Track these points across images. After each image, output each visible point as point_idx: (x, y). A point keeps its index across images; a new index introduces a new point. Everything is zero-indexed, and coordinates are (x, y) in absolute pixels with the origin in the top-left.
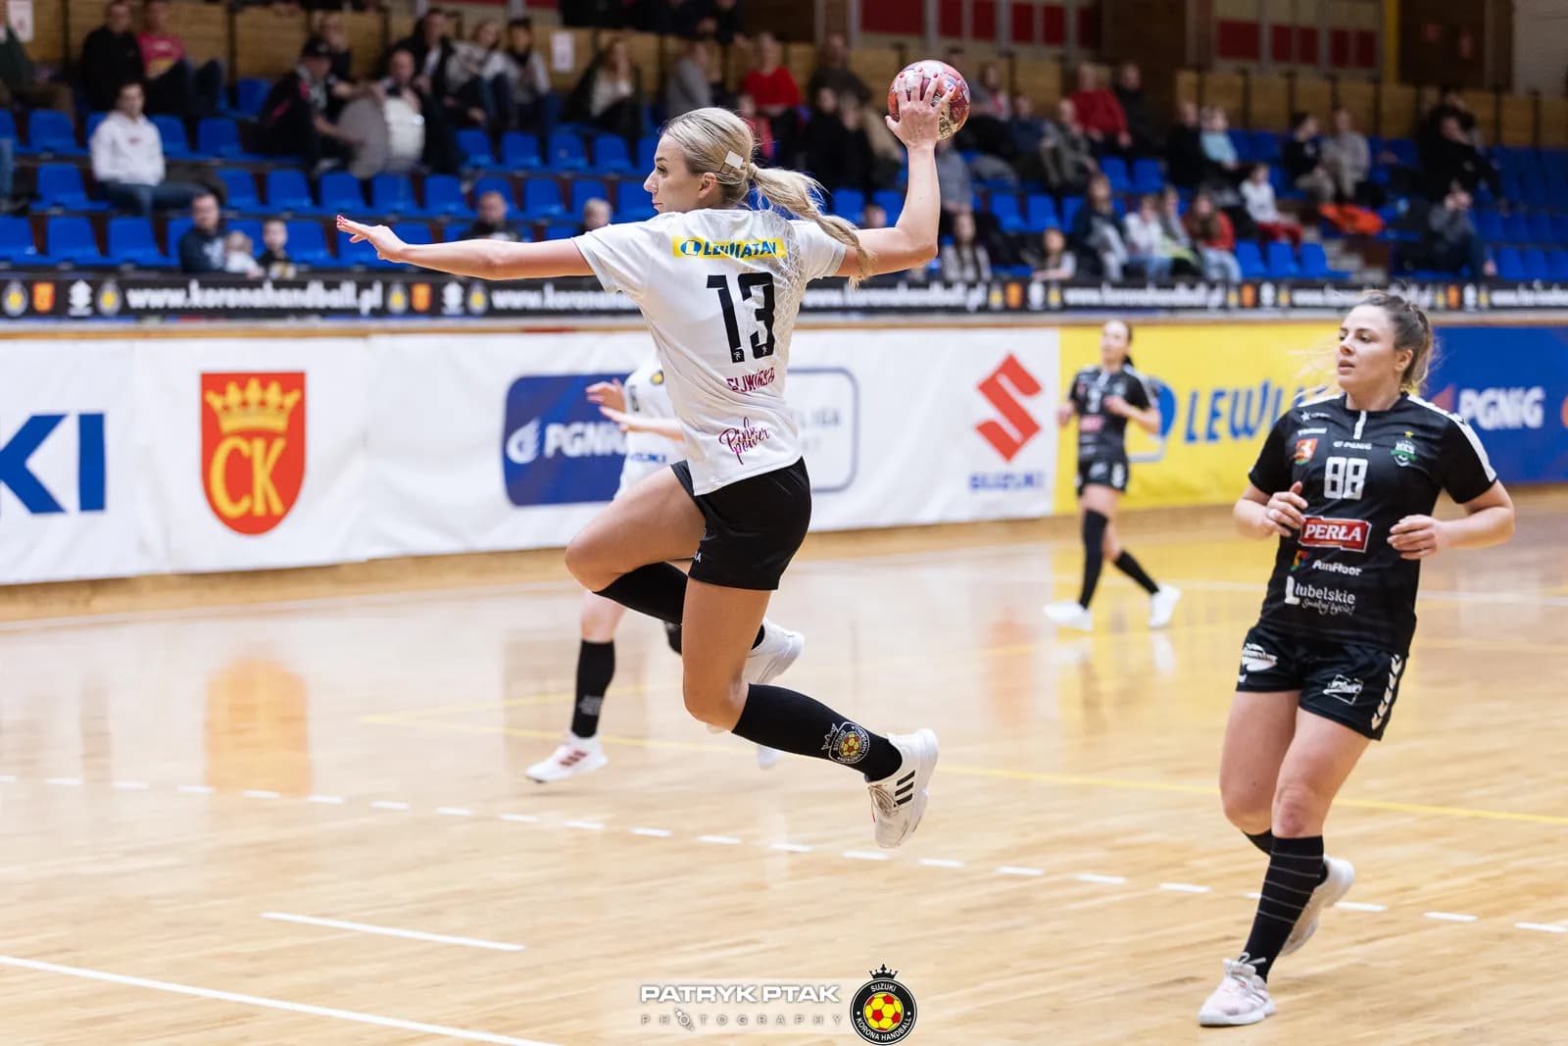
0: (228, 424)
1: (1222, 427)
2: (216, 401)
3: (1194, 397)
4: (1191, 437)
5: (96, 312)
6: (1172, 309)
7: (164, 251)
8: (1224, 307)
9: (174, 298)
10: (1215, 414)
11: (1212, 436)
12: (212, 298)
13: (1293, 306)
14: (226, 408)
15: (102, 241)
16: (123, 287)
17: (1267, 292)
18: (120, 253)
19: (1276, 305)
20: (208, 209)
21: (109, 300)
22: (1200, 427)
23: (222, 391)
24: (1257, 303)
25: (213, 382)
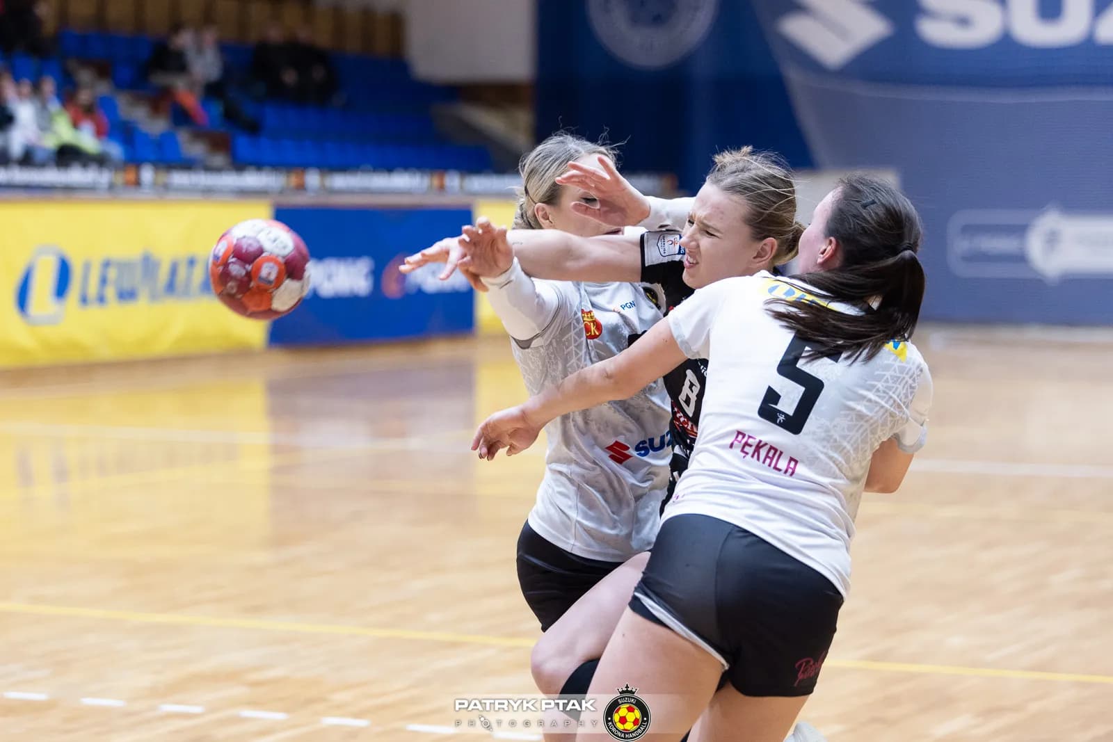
1: (110, 292)
3: (87, 267)
4: (84, 300)
6: (69, 189)
8: (111, 187)
10: (104, 281)
11: (101, 299)
13: (167, 187)
17: (147, 174)
19: (154, 184)
22: (93, 289)
24: (137, 183)
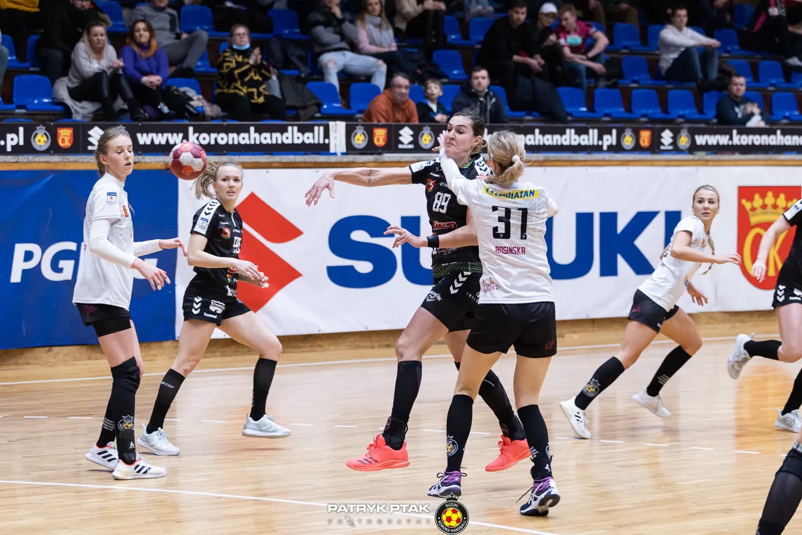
0: (754, 220)
2: (748, 205)
5: (676, 149)
7: (701, 111)
9: (724, 140)
12: (745, 140)
14: (753, 209)
15: (664, 105)
16: (692, 133)
18: (674, 112)
20: (740, 84)
21: (684, 141)
23: (751, 199)
25: (745, 193)
